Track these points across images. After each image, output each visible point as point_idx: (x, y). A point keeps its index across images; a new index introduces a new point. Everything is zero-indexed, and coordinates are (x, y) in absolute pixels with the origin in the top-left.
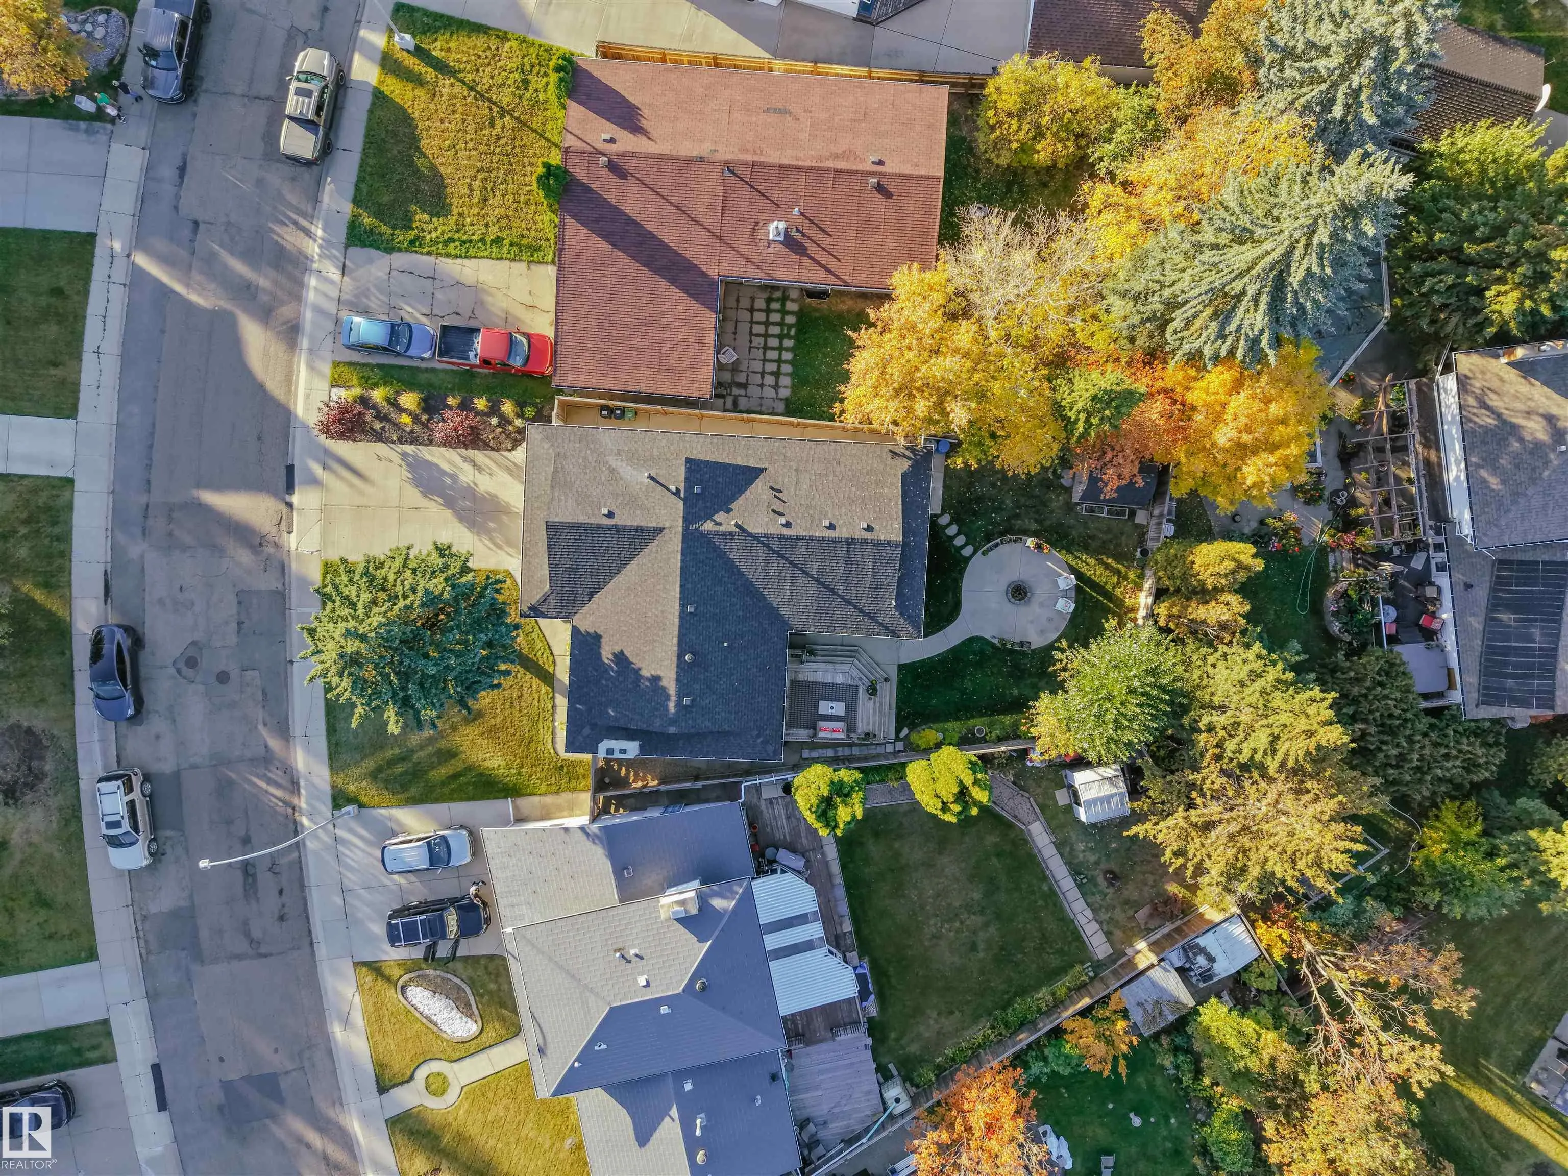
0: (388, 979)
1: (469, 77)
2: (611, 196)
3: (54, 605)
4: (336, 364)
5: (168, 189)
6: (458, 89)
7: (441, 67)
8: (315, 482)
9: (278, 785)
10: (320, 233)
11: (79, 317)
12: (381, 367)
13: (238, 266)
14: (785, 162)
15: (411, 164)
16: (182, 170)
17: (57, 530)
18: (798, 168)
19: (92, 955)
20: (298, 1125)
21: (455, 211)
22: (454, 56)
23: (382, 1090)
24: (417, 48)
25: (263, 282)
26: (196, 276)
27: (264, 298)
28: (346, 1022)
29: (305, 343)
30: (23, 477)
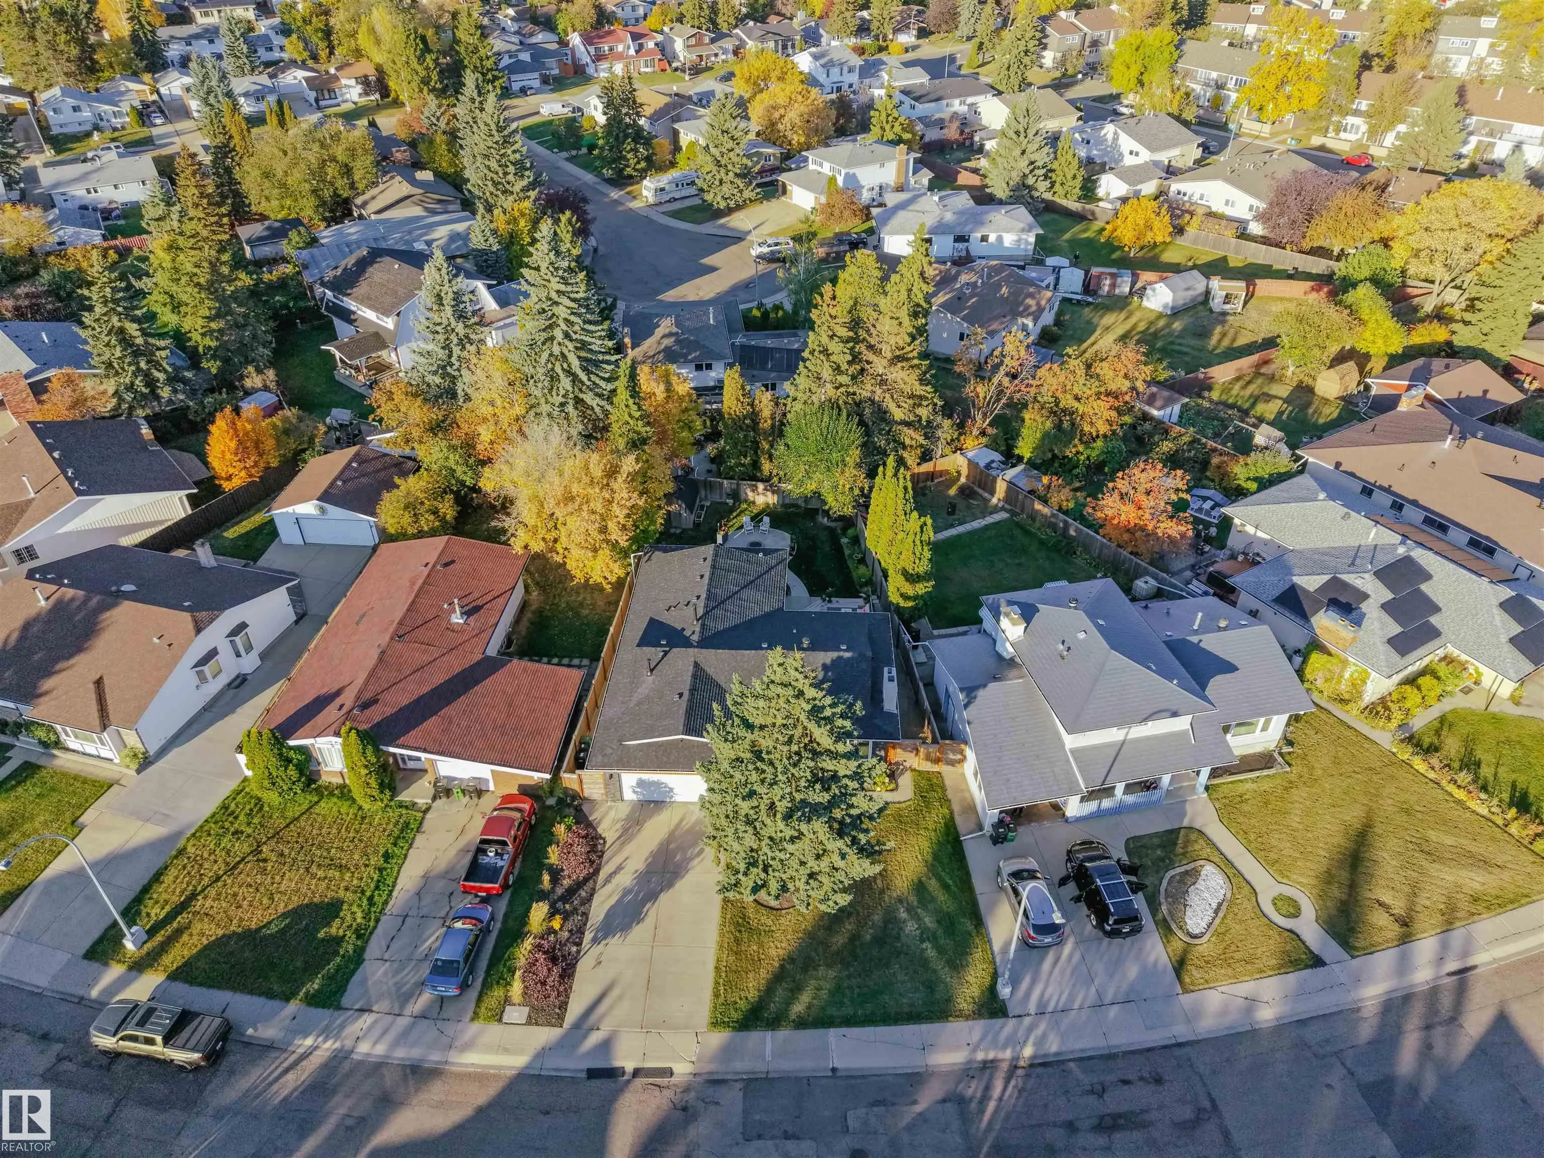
0: (1188, 953)
1: (205, 882)
4: (476, 1016)
7: (180, 909)
8: (608, 1042)
9: (988, 1088)
10: (309, 1042)
12: (488, 970)
14: (405, 608)
15: (272, 937)
21: (341, 894)
22: (175, 897)
23: (1318, 961)
24: (147, 932)
25: (345, 1109)
27: (365, 1107)
28: (1255, 1002)
29: (435, 1057)
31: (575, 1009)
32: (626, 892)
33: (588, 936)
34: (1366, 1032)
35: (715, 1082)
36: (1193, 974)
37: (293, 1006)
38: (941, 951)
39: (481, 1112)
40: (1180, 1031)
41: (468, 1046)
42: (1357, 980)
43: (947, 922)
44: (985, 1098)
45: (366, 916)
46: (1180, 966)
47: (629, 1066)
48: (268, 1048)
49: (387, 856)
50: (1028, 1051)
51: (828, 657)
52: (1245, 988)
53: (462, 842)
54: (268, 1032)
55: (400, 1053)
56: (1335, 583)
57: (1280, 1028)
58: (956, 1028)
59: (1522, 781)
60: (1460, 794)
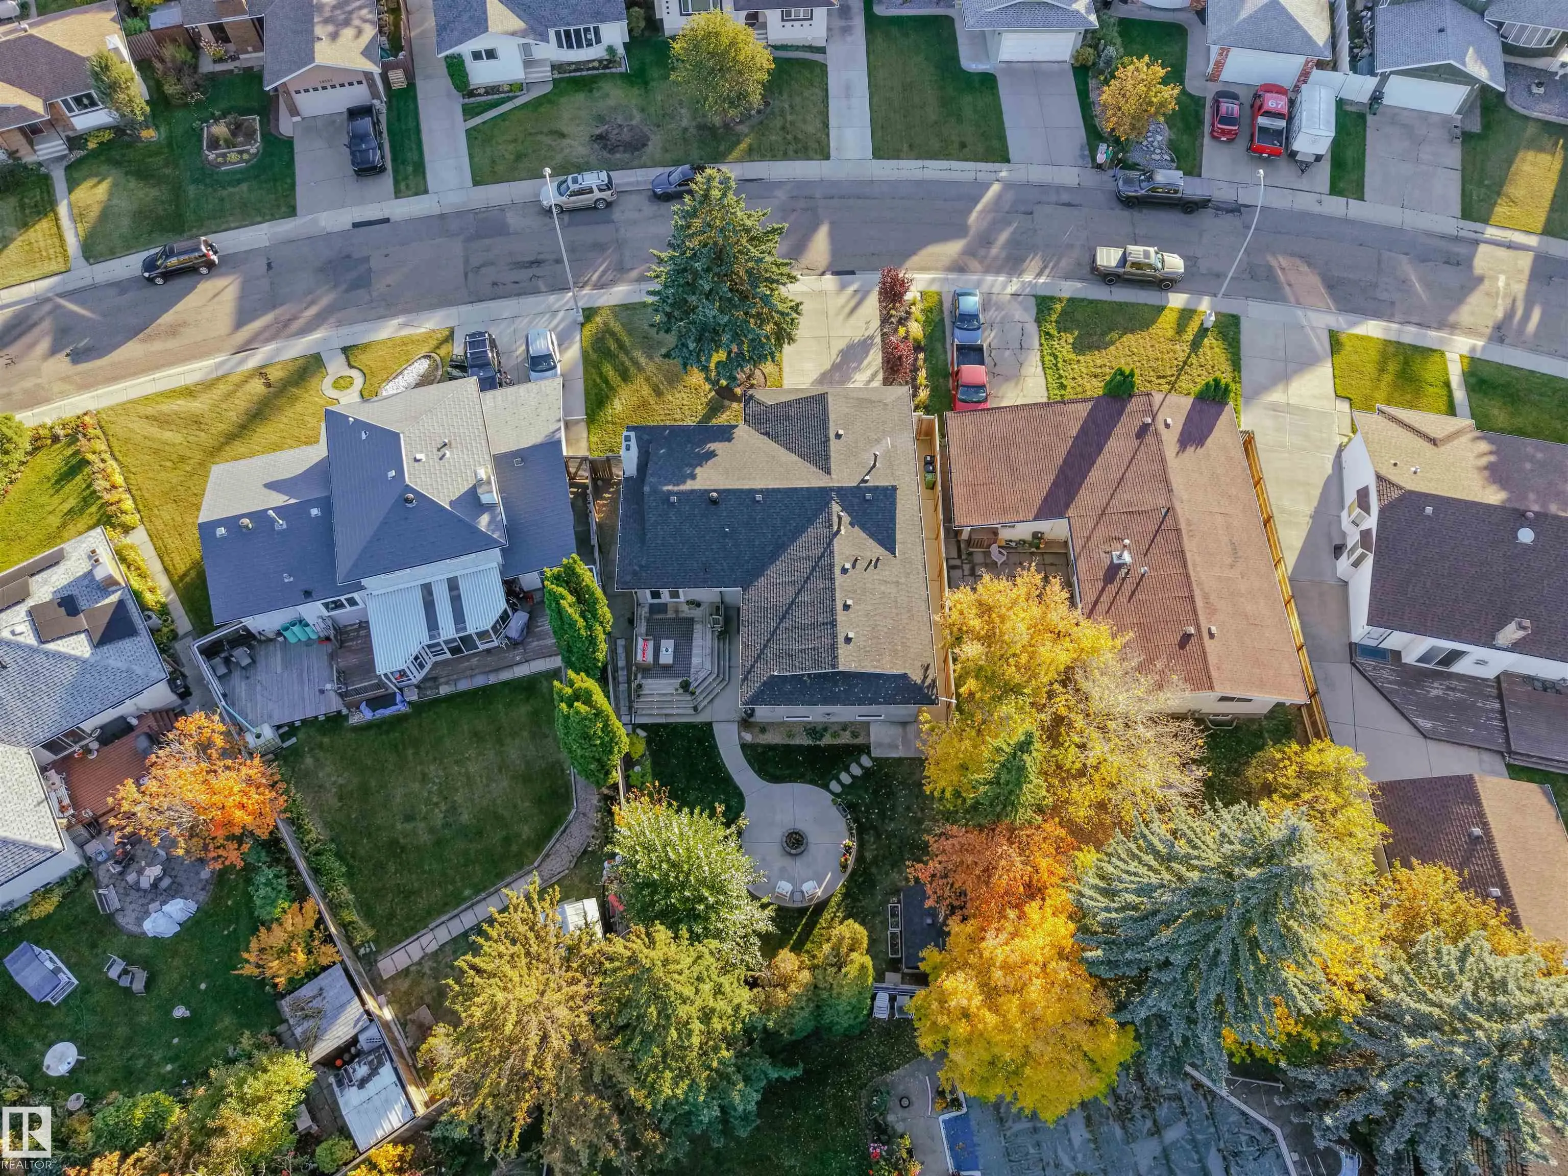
0: (438, 347)
1: (1193, 360)
2: (1118, 430)
3: (735, 154)
4: (939, 294)
5: (1053, 198)
6: (1182, 357)
7: (1196, 345)
8: (843, 287)
9: (601, 277)
10: (1042, 280)
11: (948, 157)
12: (942, 320)
13: (1003, 237)
14: (1188, 555)
15: (1111, 330)
16: (1069, 205)
17: (791, 153)
18: (1185, 566)
19: (476, 183)
20: (325, 301)
21: (1081, 358)
22: (1209, 353)
23: (345, 350)
24: (1207, 330)
25: (994, 251)
26: (990, 217)
27: (982, 252)
28: (405, 325)
29: (951, 276)
30: (828, 135)
32: (858, 369)
33: (878, 340)
40: (467, 308)
44: (604, 272)
45: (1051, 347)
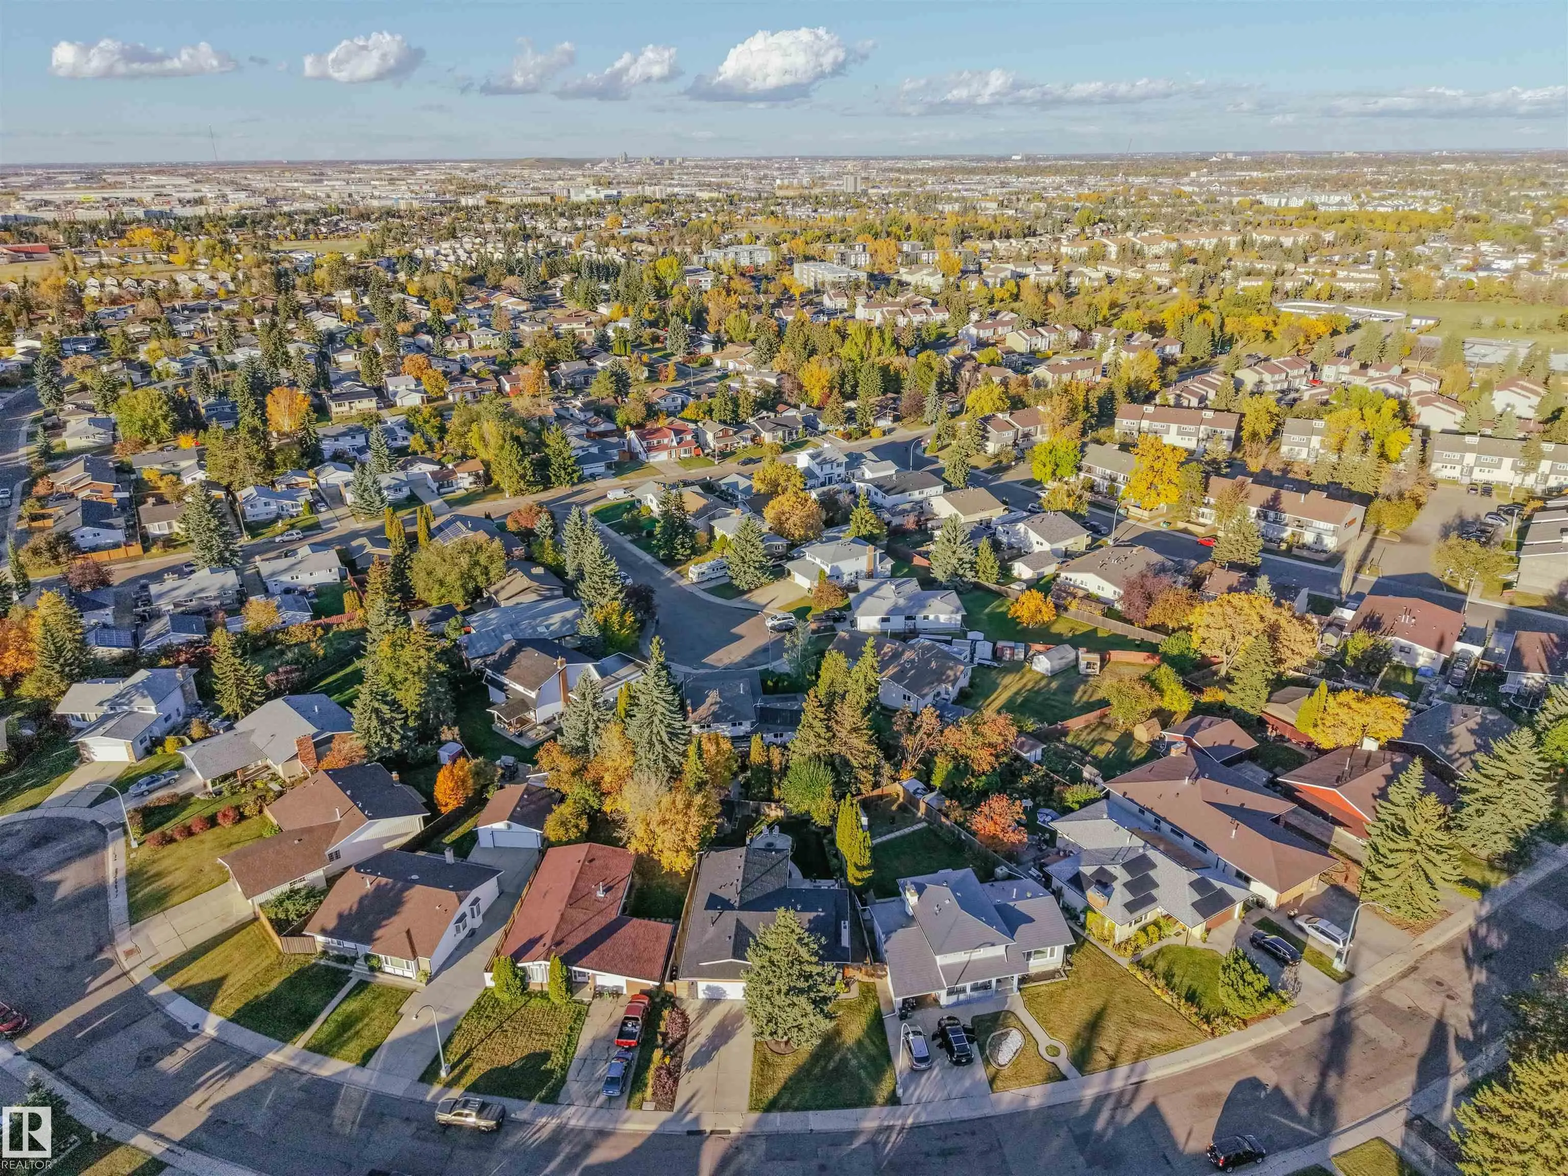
0: (997, 1074)
1: (476, 1043)
4: (628, 1107)
6: (480, 1048)
7: (465, 1056)
8: (697, 1119)
10: (544, 1120)
14: (571, 889)
15: (517, 1070)
18: (575, 885)
21: (550, 1048)
22: (461, 1051)
23: (1064, 1078)
24: (450, 1068)
28: (1026, 1097)
31: (678, 1104)
32: (702, 1046)
33: (683, 1068)
34: (1083, 1111)
35: (751, 1136)
36: (999, 1084)
37: (534, 1103)
38: (868, 1074)
39: (635, 1151)
40: (988, 1111)
41: (625, 1121)
42: (1083, 1087)
43: (872, 1059)
44: (887, 1142)
45: (565, 1059)
46: (992, 1081)
47: (708, 1130)
48: (523, 1124)
49: (571, 1029)
50: (910, 1121)
51: (812, 915)
52: (1024, 1091)
53: (612, 1021)
54: (522, 1116)
55: (593, 1125)
56: (1102, 871)
57: (1039, 1111)
58: (875, 1110)
59: (1195, 985)
60: (1158, 992)
